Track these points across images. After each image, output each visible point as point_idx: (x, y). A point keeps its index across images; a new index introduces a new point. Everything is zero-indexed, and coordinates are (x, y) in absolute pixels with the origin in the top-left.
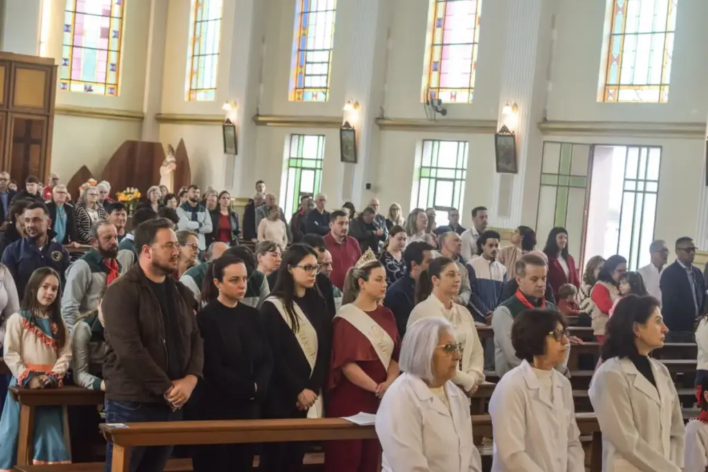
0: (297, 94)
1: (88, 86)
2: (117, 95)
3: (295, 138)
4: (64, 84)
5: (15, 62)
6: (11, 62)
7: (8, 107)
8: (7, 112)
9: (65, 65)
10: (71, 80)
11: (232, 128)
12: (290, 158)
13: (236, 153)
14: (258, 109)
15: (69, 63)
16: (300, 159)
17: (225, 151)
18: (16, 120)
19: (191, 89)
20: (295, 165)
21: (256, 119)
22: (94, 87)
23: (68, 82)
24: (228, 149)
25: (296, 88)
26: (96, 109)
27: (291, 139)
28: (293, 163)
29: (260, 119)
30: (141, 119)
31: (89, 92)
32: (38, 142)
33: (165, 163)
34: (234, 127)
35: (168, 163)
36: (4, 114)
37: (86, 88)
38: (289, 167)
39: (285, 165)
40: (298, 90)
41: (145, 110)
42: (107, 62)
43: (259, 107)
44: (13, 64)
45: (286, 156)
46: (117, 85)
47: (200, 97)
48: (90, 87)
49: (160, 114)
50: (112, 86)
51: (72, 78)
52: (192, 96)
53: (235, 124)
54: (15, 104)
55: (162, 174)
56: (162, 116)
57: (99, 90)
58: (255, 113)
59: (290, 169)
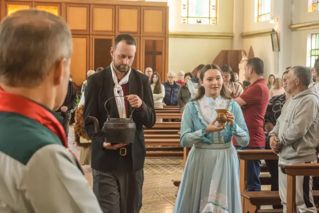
0: (314, 7)
1: (199, 21)
2: (217, 24)
3: (314, 36)
4: (184, 20)
5: (144, 6)
6: (140, 6)
7: (140, 34)
8: (140, 37)
9: (184, 8)
10: (188, 17)
11: (276, 35)
12: (312, 50)
13: (279, 50)
14: (292, 21)
15: (186, 7)
16: (317, 49)
17: (273, 50)
18: (146, 41)
19: (258, 16)
20: (314, 54)
21: (291, 28)
22: (202, 20)
23: (187, 18)
24: (274, 48)
25: (313, 4)
26: (203, 33)
27: (312, 38)
28: (313, 53)
29: (293, 26)
30: (232, 37)
31: (199, 23)
32: (160, 53)
33: (241, 62)
34: (277, 33)
35: (243, 61)
36: (139, 38)
37: (197, 21)
38: (311, 55)
39: (308, 54)
40: (314, 5)
41: (234, 32)
42: (210, 4)
43: (293, 19)
44: (142, 8)
45: (308, 49)
46: (216, 18)
47: (263, 19)
48: (200, 21)
49: (243, 33)
50: (214, 19)
51: (189, 16)
52: (259, 19)
53: (277, 32)
54: (144, 31)
55: (239, 68)
56: (244, 34)
57: (205, 22)
58: (290, 24)
59: (312, 57)
